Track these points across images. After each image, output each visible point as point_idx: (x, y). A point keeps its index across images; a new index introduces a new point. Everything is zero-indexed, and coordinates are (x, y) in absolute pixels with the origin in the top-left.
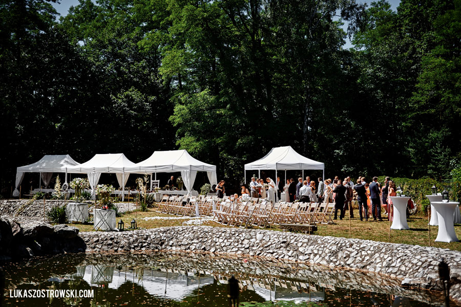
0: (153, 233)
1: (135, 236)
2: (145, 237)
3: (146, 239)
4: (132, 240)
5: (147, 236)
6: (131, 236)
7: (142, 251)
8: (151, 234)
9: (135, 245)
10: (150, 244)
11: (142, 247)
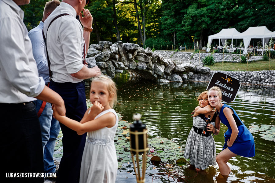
0: (256, 74)
1: (244, 75)
2: (250, 75)
3: (250, 77)
4: (241, 77)
5: (251, 75)
6: (241, 74)
7: (247, 84)
8: (254, 74)
9: (243, 80)
10: (252, 80)
11: (247, 81)
